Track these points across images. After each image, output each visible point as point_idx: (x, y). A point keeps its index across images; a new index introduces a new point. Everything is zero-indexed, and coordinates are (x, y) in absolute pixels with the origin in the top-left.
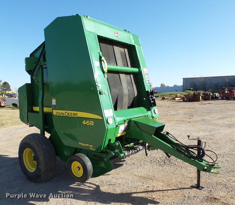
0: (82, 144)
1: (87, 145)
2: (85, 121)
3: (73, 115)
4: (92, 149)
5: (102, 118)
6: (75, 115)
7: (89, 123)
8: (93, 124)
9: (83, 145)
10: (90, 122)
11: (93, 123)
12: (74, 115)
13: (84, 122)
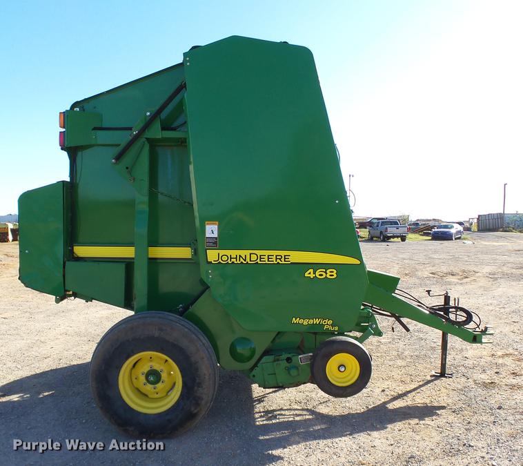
0: (301, 321)
1: (317, 321)
2: (311, 271)
3: (276, 259)
4: (331, 328)
5: (358, 262)
6: (283, 259)
7: (324, 274)
8: (335, 276)
9: (305, 323)
10: (326, 273)
11: (334, 274)
12: (280, 259)
13: (310, 274)
